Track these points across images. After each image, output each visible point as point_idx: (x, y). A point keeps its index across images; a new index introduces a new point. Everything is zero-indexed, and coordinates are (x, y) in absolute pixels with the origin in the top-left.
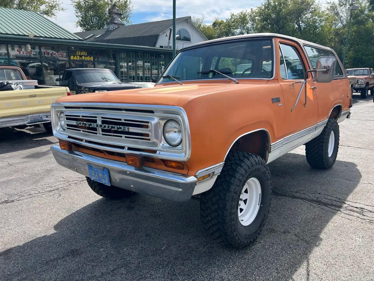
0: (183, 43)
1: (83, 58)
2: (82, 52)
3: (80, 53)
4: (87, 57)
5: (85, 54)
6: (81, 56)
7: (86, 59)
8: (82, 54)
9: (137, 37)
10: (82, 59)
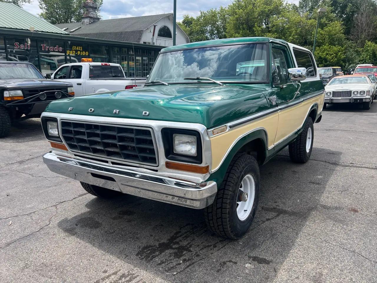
0: (165, 39)
1: (79, 52)
2: (78, 47)
3: (76, 48)
4: (82, 52)
5: (81, 49)
6: (76, 51)
7: (81, 54)
8: (77, 49)
9: (119, 33)
10: (78, 54)
